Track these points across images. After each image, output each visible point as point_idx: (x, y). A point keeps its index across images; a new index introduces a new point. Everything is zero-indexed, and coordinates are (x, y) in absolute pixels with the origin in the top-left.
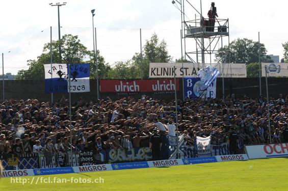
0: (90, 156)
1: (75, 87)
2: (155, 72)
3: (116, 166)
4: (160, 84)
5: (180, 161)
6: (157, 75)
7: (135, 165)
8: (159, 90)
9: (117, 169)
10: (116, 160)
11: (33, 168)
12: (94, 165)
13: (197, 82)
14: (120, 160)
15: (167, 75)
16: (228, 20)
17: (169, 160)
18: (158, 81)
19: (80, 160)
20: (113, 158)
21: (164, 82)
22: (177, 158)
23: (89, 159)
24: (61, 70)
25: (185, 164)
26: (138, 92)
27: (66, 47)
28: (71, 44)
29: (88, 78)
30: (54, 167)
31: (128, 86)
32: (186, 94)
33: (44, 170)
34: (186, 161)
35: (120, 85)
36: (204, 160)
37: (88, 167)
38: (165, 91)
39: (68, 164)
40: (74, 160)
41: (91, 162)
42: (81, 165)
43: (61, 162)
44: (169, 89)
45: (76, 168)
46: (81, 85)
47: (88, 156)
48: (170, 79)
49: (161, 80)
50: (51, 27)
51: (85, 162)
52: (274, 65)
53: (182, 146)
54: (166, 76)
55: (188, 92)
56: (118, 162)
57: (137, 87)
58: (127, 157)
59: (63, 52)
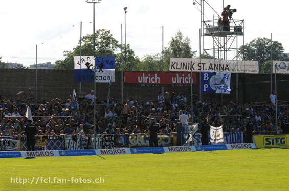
0: (112, 141)
1: (101, 77)
2: (175, 66)
3: (135, 150)
4: (179, 77)
5: (193, 147)
6: (177, 69)
7: (152, 150)
8: (178, 82)
9: (135, 153)
10: (135, 145)
11: (59, 150)
12: (115, 149)
13: (213, 77)
14: (139, 144)
15: (186, 69)
16: (243, 21)
17: (183, 147)
18: (177, 75)
19: (102, 143)
20: (132, 143)
21: (183, 75)
22: (191, 145)
23: (110, 143)
24: (89, 62)
25: (197, 150)
26: (159, 84)
27: (100, 40)
28: (104, 38)
29: (114, 70)
30: (79, 149)
31: (150, 78)
32: (203, 87)
33: (68, 151)
34: (199, 148)
35: (142, 77)
36: (215, 147)
37: (109, 151)
38: (184, 84)
39: (91, 147)
40: (97, 143)
41: (112, 145)
42: (103, 147)
43: (84, 144)
44: (187, 82)
45: (98, 151)
46: (107, 76)
47: (110, 141)
48: (189, 72)
49: (181, 74)
50: (81, 23)
51: (107, 145)
52: (284, 63)
53: (196, 134)
54: (184, 70)
55: (205, 85)
56: (136, 146)
57: (158, 79)
58: (145, 142)
59: (97, 45)
